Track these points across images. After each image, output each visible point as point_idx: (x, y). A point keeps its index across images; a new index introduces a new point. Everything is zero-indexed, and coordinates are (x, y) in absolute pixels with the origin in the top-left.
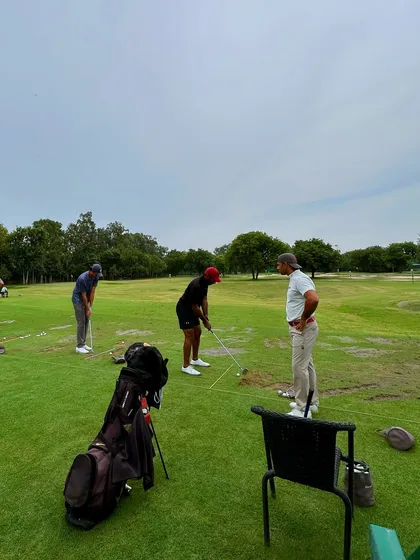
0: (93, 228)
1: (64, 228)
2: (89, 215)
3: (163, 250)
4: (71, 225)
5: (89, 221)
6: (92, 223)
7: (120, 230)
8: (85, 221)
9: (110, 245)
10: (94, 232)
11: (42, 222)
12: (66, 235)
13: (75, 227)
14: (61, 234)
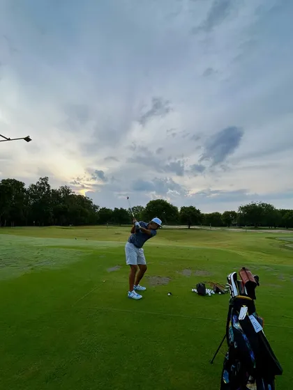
0: (48, 189)
1: (27, 187)
2: (46, 179)
3: (96, 207)
4: (32, 185)
5: (46, 183)
6: (48, 185)
7: (68, 191)
8: (43, 183)
9: (60, 202)
10: (49, 191)
11: (9, 181)
12: (27, 192)
13: (35, 187)
14: (24, 190)
